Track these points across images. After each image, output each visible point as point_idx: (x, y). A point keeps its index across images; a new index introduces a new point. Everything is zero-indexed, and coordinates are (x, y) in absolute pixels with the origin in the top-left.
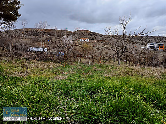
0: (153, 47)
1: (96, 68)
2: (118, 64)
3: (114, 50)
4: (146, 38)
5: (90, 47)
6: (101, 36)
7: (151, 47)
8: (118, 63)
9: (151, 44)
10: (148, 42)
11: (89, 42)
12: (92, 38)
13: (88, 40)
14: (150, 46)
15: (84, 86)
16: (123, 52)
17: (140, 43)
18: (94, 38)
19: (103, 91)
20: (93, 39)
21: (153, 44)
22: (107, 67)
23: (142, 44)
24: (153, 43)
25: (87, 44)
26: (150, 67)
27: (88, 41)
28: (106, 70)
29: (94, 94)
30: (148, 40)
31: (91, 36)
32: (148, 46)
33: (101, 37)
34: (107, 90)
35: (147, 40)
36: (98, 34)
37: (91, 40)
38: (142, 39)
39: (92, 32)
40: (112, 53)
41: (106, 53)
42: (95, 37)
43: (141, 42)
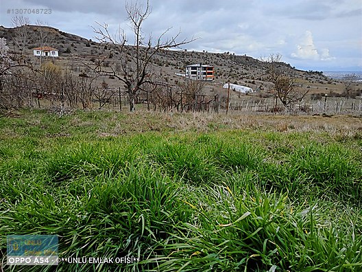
0: (195, 73)
1: (79, 120)
2: (131, 110)
3: (120, 79)
4: (184, 54)
5: (63, 72)
6: (89, 43)
7: (192, 73)
8: (132, 107)
9: (193, 68)
10: (188, 63)
11: (58, 58)
12: (65, 49)
13: (57, 52)
14: (191, 71)
15: (41, 165)
16: (139, 84)
17: (173, 65)
18: (72, 48)
19: (89, 169)
20: (68, 51)
21: (195, 68)
22: (106, 116)
23: (176, 66)
24: (196, 65)
25: (53, 62)
26: (191, 112)
27: (56, 55)
28: (104, 124)
29: (65, 179)
30: (187, 60)
31: (63, 42)
32: (187, 71)
33: (89, 46)
34: (97, 165)
35: (185, 59)
36: (81, 39)
37: (65, 52)
38: (176, 55)
39: (64, 34)
40: (118, 85)
41: (105, 85)
42: (72, 45)
43: (174, 62)
